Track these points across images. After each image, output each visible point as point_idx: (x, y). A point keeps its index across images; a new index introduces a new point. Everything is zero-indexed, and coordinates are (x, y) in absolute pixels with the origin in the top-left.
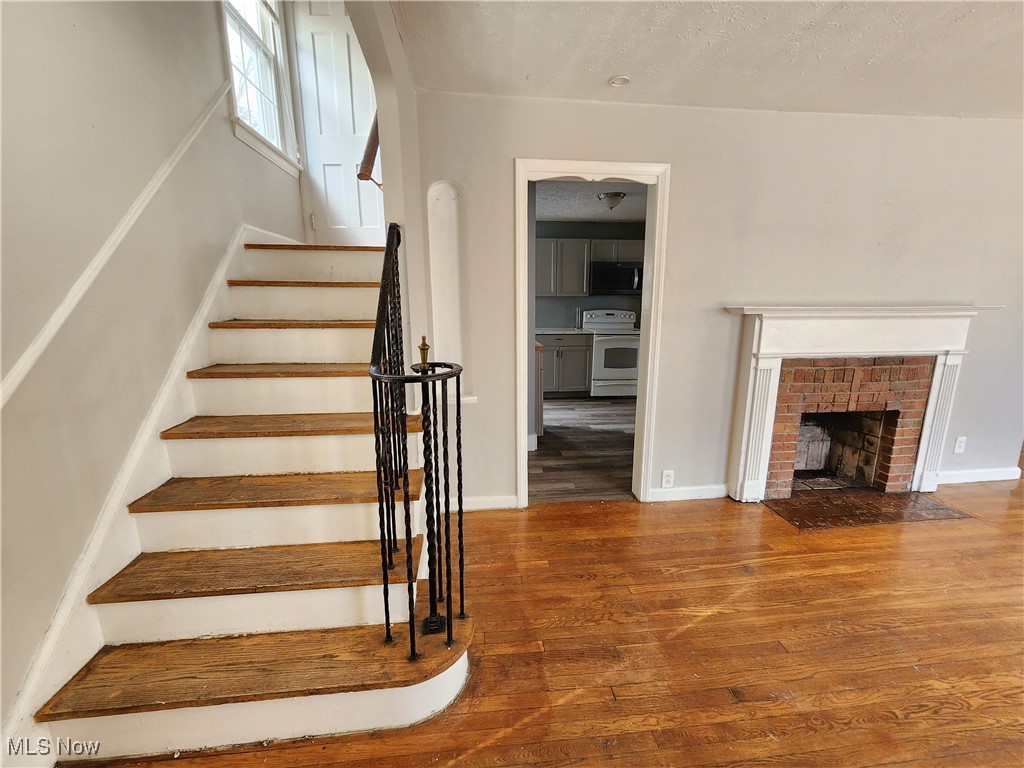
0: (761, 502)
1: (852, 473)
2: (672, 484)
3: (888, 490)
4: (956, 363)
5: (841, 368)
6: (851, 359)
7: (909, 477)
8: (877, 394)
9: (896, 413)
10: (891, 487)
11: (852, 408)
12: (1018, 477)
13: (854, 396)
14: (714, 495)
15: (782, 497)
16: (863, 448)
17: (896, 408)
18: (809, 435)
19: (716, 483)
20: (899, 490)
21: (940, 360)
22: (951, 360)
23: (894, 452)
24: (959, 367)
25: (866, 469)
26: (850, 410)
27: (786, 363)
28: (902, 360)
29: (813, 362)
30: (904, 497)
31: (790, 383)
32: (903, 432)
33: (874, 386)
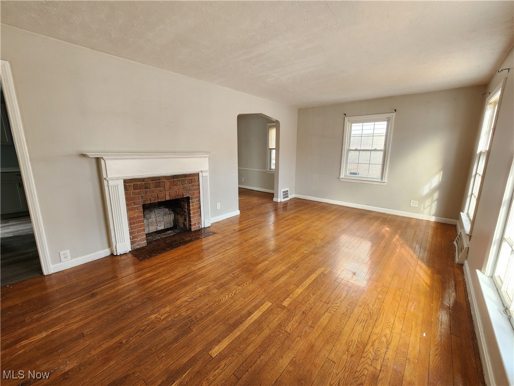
0: (130, 252)
1: (182, 226)
2: (69, 258)
3: (192, 230)
4: (206, 175)
5: (157, 181)
6: (161, 177)
7: (200, 223)
8: (178, 191)
9: (188, 198)
10: (193, 228)
11: (168, 198)
12: (239, 213)
13: (167, 193)
14: (103, 256)
15: (142, 246)
16: (183, 215)
17: (188, 196)
18: (162, 213)
19: (103, 249)
20: (197, 229)
21: (200, 175)
22: (204, 174)
23: (191, 214)
24: (208, 177)
25: (185, 223)
26: (167, 199)
27: (125, 181)
28: (185, 176)
29: (143, 180)
30: (200, 230)
31: (131, 191)
32: (193, 206)
33: (176, 188)
